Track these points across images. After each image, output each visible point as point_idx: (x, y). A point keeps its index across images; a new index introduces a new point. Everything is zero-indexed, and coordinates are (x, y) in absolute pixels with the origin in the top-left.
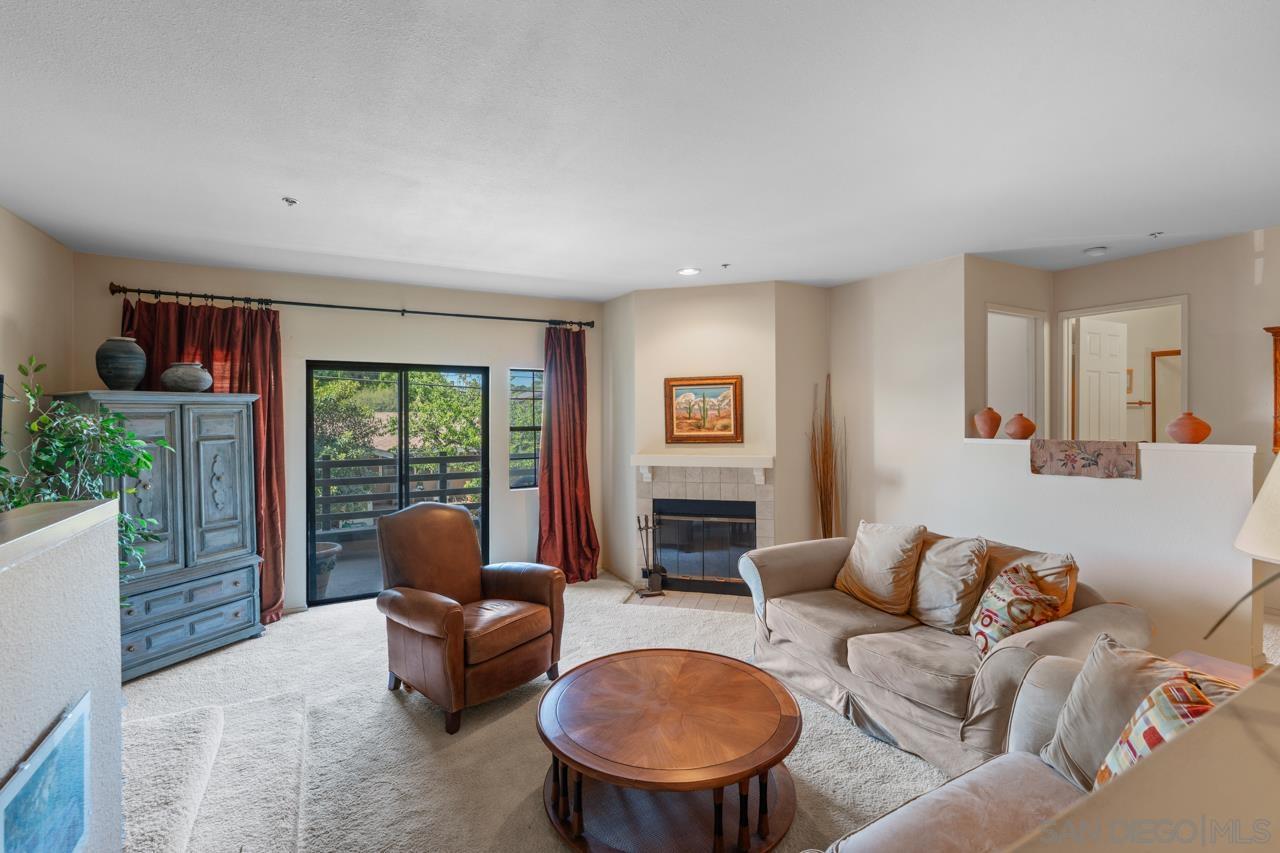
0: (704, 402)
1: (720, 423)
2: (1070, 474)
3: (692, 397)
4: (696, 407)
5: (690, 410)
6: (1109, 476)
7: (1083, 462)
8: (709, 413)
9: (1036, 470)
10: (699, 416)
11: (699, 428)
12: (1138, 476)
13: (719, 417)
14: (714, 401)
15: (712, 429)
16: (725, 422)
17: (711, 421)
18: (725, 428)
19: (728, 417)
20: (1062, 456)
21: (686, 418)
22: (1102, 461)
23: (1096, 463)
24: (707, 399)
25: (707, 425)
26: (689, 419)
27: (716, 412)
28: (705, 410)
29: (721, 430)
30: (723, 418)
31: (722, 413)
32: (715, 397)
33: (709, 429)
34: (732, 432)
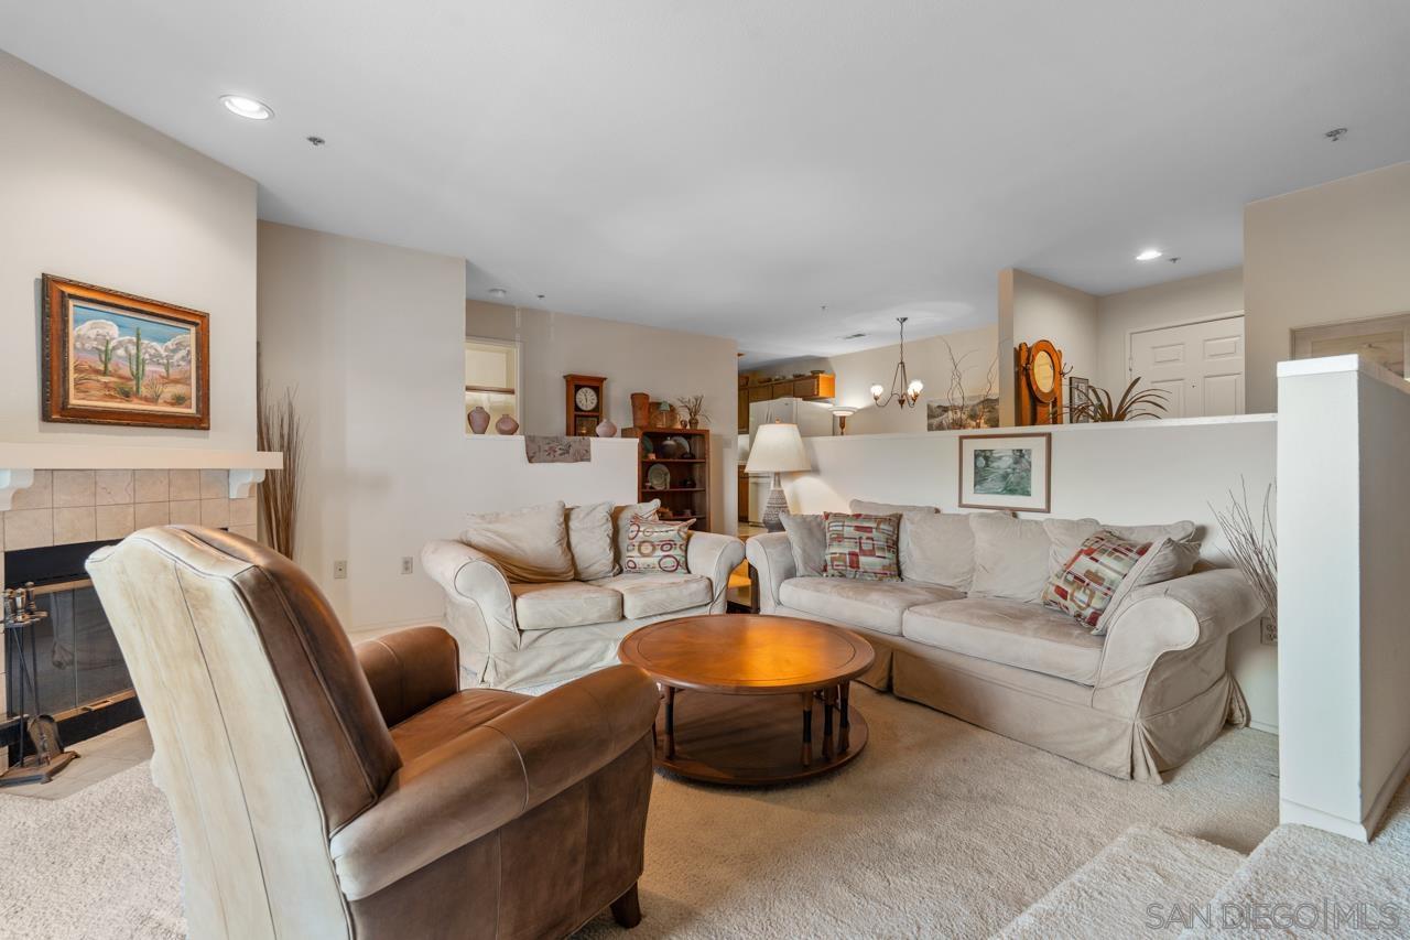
0: (138, 345)
1: (170, 391)
2: (553, 461)
3: (112, 330)
4: (121, 352)
5: (106, 355)
6: (577, 461)
7: (560, 452)
8: (148, 368)
9: (530, 460)
10: (126, 371)
11: (126, 395)
12: (589, 460)
13: (167, 380)
14: (160, 348)
15: (154, 400)
16: (179, 389)
17: (152, 385)
18: (179, 400)
19: (184, 381)
20: (547, 448)
21: (97, 372)
22: (571, 451)
23: (568, 452)
24: (145, 342)
25: (144, 391)
26: (105, 373)
27: (162, 370)
28: (139, 362)
29: (172, 404)
30: (176, 382)
31: (174, 373)
32: (163, 340)
33: (146, 400)
34: (192, 411)
